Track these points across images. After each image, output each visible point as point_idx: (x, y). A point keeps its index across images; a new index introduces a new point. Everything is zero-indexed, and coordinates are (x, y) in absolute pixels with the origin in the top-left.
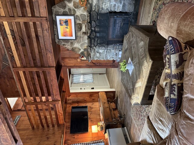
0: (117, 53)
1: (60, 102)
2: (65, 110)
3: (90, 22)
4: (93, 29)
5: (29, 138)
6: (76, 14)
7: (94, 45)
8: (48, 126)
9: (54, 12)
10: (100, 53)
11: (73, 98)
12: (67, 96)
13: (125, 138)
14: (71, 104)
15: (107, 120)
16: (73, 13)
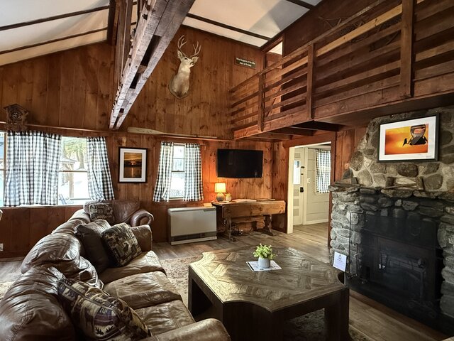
0: (344, 249)
1: (260, 132)
2: (257, 138)
3: (412, 198)
4: (399, 203)
5: (217, 88)
6: (442, 164)
7: (363, 201)
8: (233, 114)
9: (447, 110)
10: (345, 212)
11: (281, 153)
12: (285, 143)
13: (199, 234)
14: (271, 148)
15: (228, 210)
16: (444, 156)
